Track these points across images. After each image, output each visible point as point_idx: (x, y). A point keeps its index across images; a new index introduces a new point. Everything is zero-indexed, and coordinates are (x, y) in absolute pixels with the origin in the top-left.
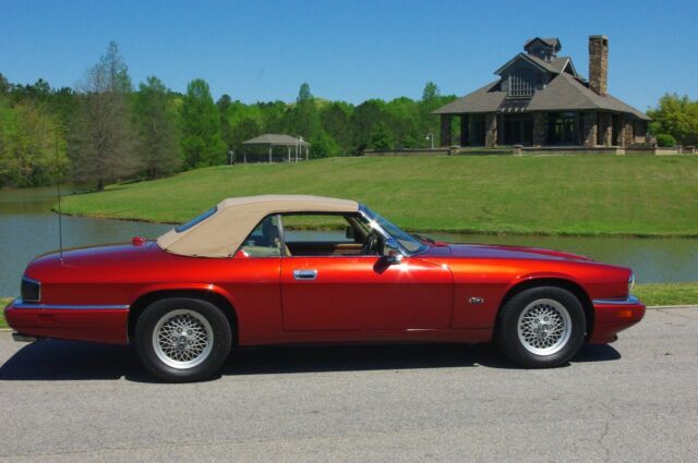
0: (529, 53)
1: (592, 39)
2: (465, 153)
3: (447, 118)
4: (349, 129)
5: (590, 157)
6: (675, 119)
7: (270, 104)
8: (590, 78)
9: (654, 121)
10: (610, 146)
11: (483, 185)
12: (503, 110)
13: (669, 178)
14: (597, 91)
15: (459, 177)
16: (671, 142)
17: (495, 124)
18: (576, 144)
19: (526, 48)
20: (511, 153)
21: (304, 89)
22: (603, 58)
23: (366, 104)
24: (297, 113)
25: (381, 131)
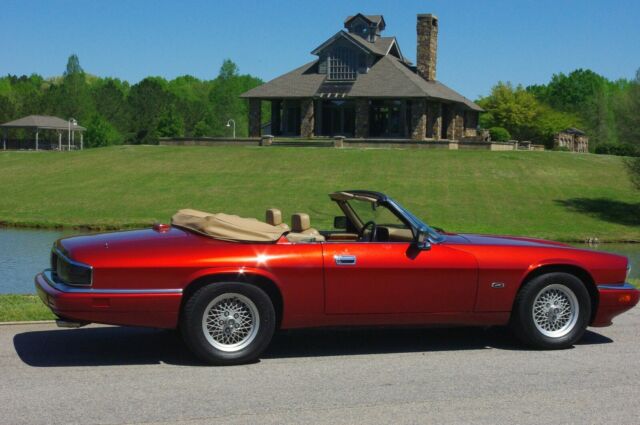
0: (350, 32)
1: (420, 18)
2: (279, 144)
3: (255, 103)
4: (126, 111)
5: (421, 152)
6: (508, 111)
7: (24, 78)
8: (418, 62)
9: (486, 112)
10: (440, 139)
11: (306, 180)
12: (322, 95)
13: (510, 176)
14: (425, 76)
15: (277, 172)
16: (506, 137)
17: (312, 111)
18: (403, 136)
19: (347, 24)
20: (332, 144)
21: (73, 61)
22: (432, 40)
23: (146, 82)
24: (63, 91)
25: (170, 115)
